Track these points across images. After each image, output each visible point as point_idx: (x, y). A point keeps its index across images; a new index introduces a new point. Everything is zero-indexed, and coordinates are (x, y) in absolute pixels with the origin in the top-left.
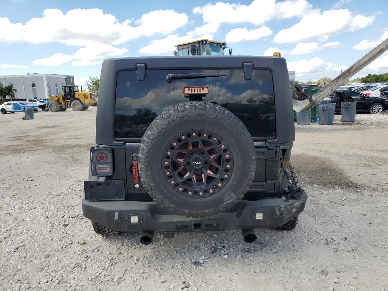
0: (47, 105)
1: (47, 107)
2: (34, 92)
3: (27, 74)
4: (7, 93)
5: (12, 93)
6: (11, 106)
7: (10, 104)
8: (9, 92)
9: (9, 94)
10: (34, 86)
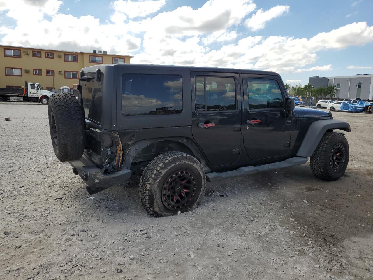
0: (370, 107)
1: (370, 108)
2: (359, 93)
3: (357, 75)
4: (329, 92)
5: (333, 92)
6: (340, 105)
7: (340, 103)
8: (330, 92)
9: (330, 93)
10: (360, 86)
